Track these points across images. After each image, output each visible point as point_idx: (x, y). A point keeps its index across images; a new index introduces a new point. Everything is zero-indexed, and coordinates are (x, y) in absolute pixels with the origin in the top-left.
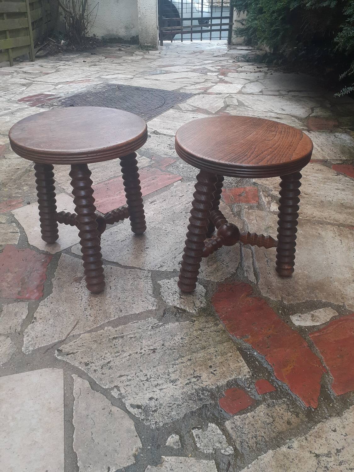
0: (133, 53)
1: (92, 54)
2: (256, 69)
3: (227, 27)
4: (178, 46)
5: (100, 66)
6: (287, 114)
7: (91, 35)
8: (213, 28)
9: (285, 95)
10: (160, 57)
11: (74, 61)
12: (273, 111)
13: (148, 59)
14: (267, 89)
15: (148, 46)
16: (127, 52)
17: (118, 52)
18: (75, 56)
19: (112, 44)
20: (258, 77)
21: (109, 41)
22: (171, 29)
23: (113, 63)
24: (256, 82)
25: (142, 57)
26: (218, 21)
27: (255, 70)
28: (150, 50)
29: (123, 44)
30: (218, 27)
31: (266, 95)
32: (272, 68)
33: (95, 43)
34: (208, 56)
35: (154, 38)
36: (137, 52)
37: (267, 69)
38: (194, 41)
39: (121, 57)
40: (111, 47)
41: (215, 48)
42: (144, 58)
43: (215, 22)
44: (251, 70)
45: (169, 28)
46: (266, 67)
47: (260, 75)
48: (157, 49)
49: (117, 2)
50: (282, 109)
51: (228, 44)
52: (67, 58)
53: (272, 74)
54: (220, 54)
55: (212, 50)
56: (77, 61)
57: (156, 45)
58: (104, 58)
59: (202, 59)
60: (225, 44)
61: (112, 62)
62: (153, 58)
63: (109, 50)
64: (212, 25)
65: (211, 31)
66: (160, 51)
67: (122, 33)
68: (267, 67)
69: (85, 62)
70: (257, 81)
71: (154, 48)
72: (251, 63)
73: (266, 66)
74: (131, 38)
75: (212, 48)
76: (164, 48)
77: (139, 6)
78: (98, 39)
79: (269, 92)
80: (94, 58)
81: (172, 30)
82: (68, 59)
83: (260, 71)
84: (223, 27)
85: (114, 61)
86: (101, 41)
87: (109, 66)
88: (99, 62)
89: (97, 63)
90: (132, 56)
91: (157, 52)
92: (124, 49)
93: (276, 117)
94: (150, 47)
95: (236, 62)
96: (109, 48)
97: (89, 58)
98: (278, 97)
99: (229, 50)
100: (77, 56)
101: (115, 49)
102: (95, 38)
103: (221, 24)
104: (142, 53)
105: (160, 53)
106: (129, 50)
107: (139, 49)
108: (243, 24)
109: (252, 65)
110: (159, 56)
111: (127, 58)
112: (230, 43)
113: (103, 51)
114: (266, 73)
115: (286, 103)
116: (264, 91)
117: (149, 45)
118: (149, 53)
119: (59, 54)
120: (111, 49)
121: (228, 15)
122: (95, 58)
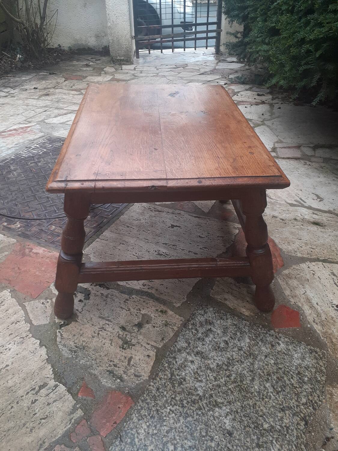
0: (102, 69)
1: (50, 74)
2: (257, 97)
3: (214, 34)
4: (157, 57)
5: (53, 97)
6: (329, 212)
7: (56, 46)
8: (198, 36)
9: (311, 156)
10: (135, 76)
11: (23, 87)
12: (303, 201)
13: (118, 80)
14: (281, 142)
15: (121, 60)
16: (95, 68)
17: (85, 69)
18: (28, 77)
19: (81, 56)
20: (263, 115)
21: (77, 52)
22: (148, 38)
23: (72, 90)
24: (262, 125)
25: (111, 77)
26: (204, 28)
27: (255, 99)
28: (124, 64)
29: (93, 56)
30: (204, 35)
31: (283, 158)
32: (277, 95)
33: (60, 55)
34: (192, 74)
35: (128, 51)
36: (108, 69)
37: (270, 97)
38: (176, 50)
39: (86, 77)
40: (78, 60)
41: (201, 60)
42: (113, 80)
43: (199, 28)
44: (250, 100)
45: (146, 37)
46: (268, 93)
47: (264, 110)
48: (132, 63)
49: (85, 7)
50: (318, 197)
51: (216, 54)
52: (17, 81)
53: (280, 108)
54: (208, 69)
55: (198, 63)
56: (26, 87)
57: (130, 58)
58: (64, 79)
59: (185, 80)
60: (213, 54)
61: (71, 87)
62: (125, 78)
63: (74, 66)
64: (196, 33)
65: (196, 39)
66: (136, 66)
67: (92, 42)
68: (270, 93)
69: (37, 88)
70: (264, 124)
71: (128, 61)
72: (248, 87)
73: (268, 91)
74: (103, 48)
75: (197, 59)
76: (141, 60)
77: (108, 12)
78: (64, 51)
79: (286, 150)
80: (52, 81)
81: (149, 40)
82: (17, 84)
83: (263, 103)
84: (210, 35)
85: (74, 85)
86: (68, 52)
87: (64, 97)
88: (54, 88)
89: (52, 90)
90: (100, 75)
91: (132, 67)
92: (93, 63)
93: (312, 220)
94: (123, 60)
95: (229, 85)
96: (75, 63)
97: (44, 82)
98: (302, 161)
99: (217, 63)
100: (30, 77)
101: (82, 63)
102: (61, 50)
103: (207, 32)
104: (113, 70)
105: (135, 69)
106: (98, 64)
107: (111, 64)
108: (236, 37)
109: (250, 89)
110: (133, 75)
111: (92, 79)
112: (218, 52)
113: (67, 68)
114: (272, 105)
115: (318, 179)
116: (278, 149)
117: (122, 58)
118: (122, 70)
119: (9, 75)
120: (77, 63)
121: (215, 20)
122: (50, 82)
